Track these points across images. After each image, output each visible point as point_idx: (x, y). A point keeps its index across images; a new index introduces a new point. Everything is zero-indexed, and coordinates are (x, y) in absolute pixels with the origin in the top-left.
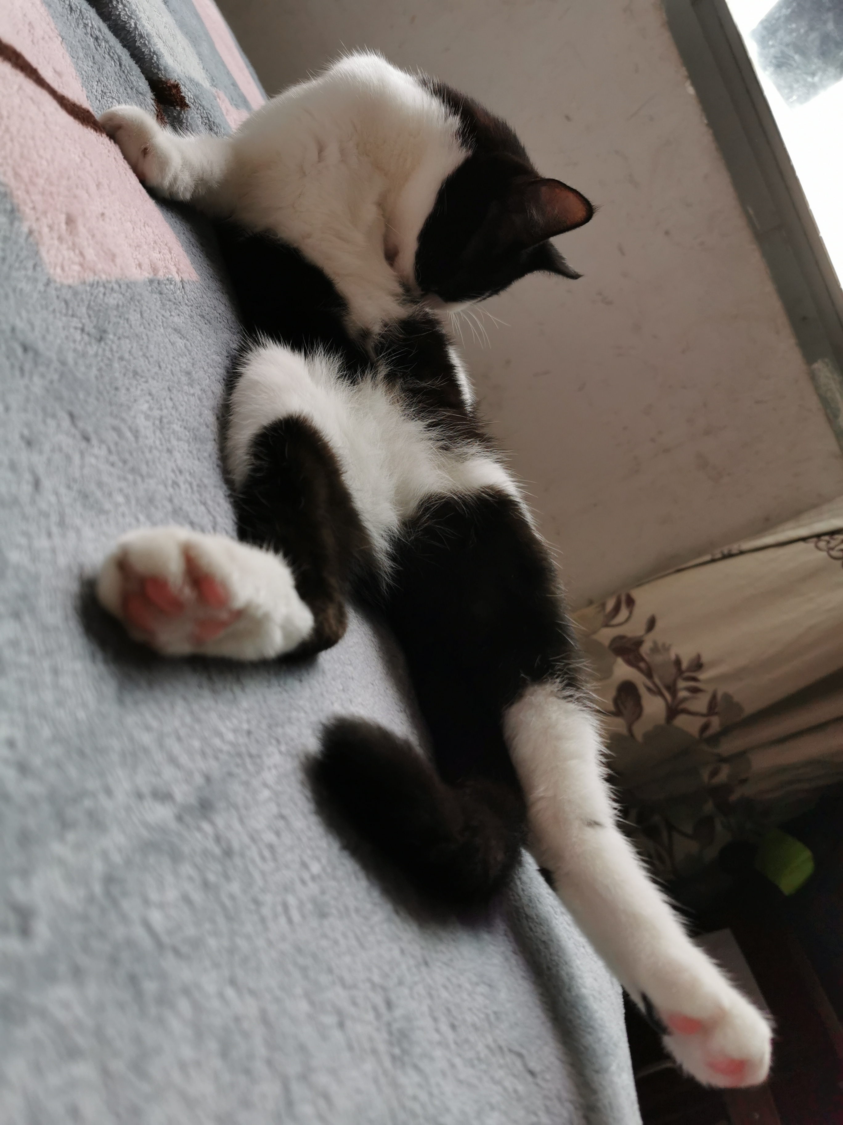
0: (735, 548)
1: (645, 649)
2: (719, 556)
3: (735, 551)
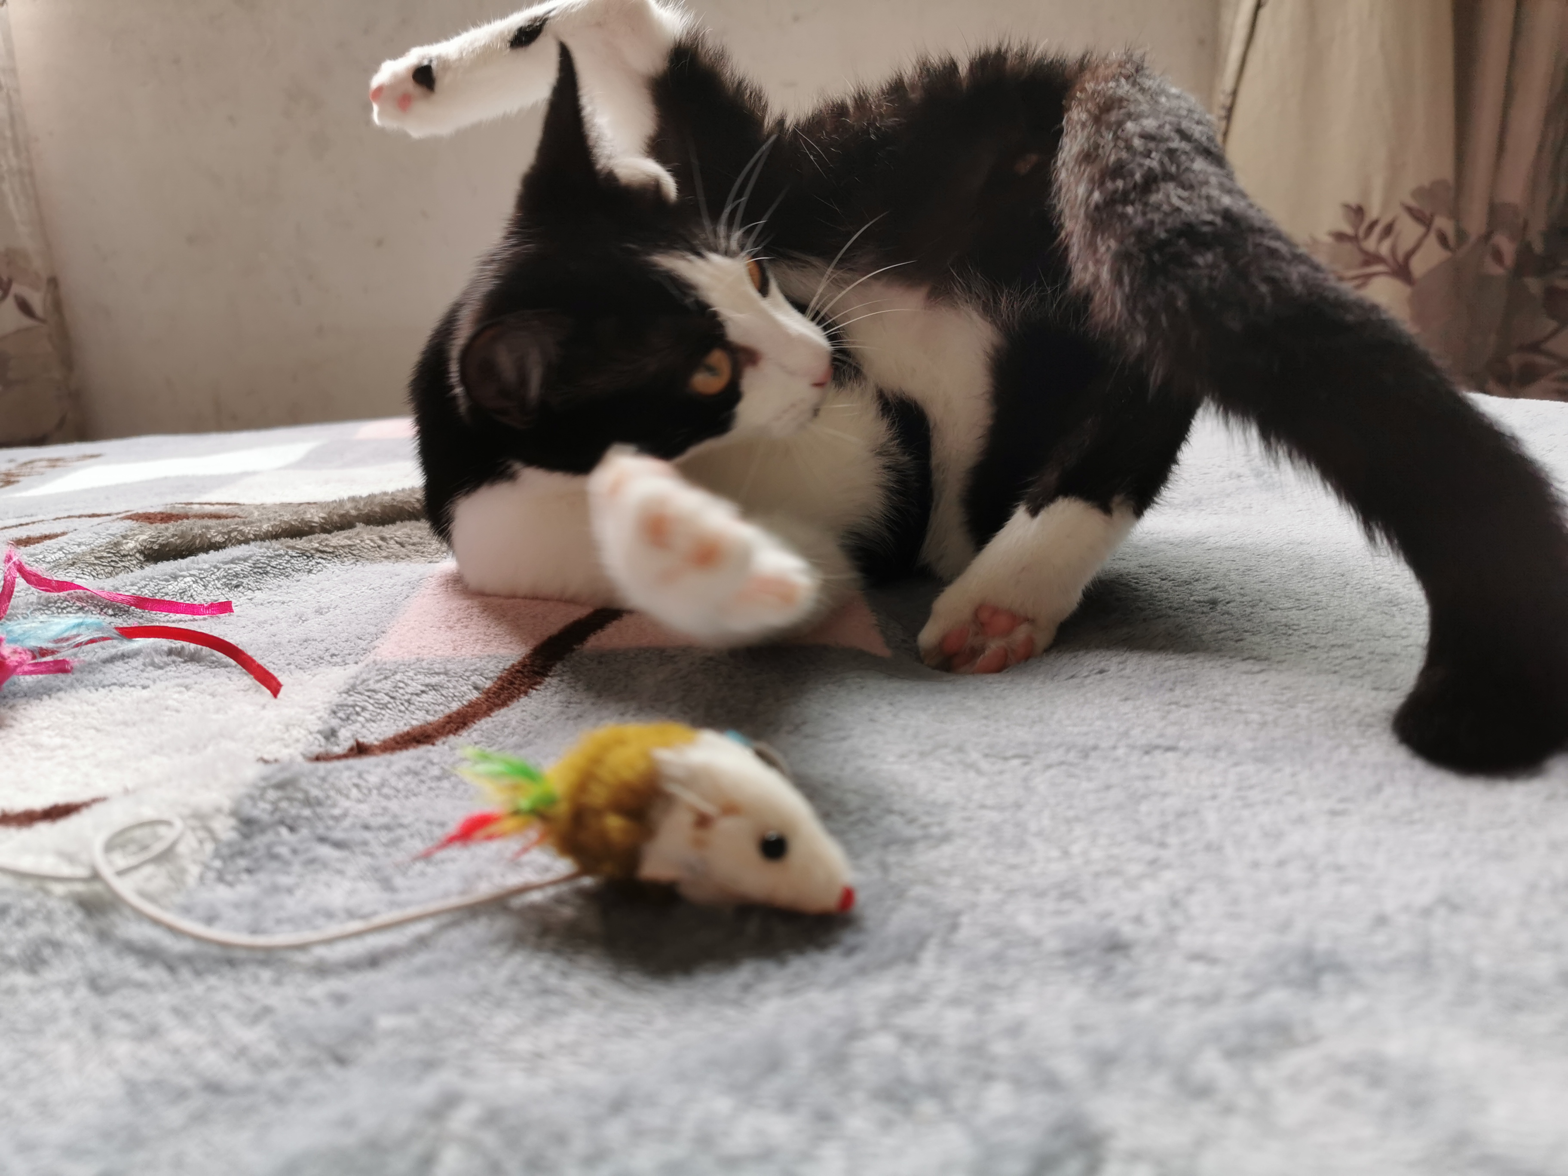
0: (1223, 98)
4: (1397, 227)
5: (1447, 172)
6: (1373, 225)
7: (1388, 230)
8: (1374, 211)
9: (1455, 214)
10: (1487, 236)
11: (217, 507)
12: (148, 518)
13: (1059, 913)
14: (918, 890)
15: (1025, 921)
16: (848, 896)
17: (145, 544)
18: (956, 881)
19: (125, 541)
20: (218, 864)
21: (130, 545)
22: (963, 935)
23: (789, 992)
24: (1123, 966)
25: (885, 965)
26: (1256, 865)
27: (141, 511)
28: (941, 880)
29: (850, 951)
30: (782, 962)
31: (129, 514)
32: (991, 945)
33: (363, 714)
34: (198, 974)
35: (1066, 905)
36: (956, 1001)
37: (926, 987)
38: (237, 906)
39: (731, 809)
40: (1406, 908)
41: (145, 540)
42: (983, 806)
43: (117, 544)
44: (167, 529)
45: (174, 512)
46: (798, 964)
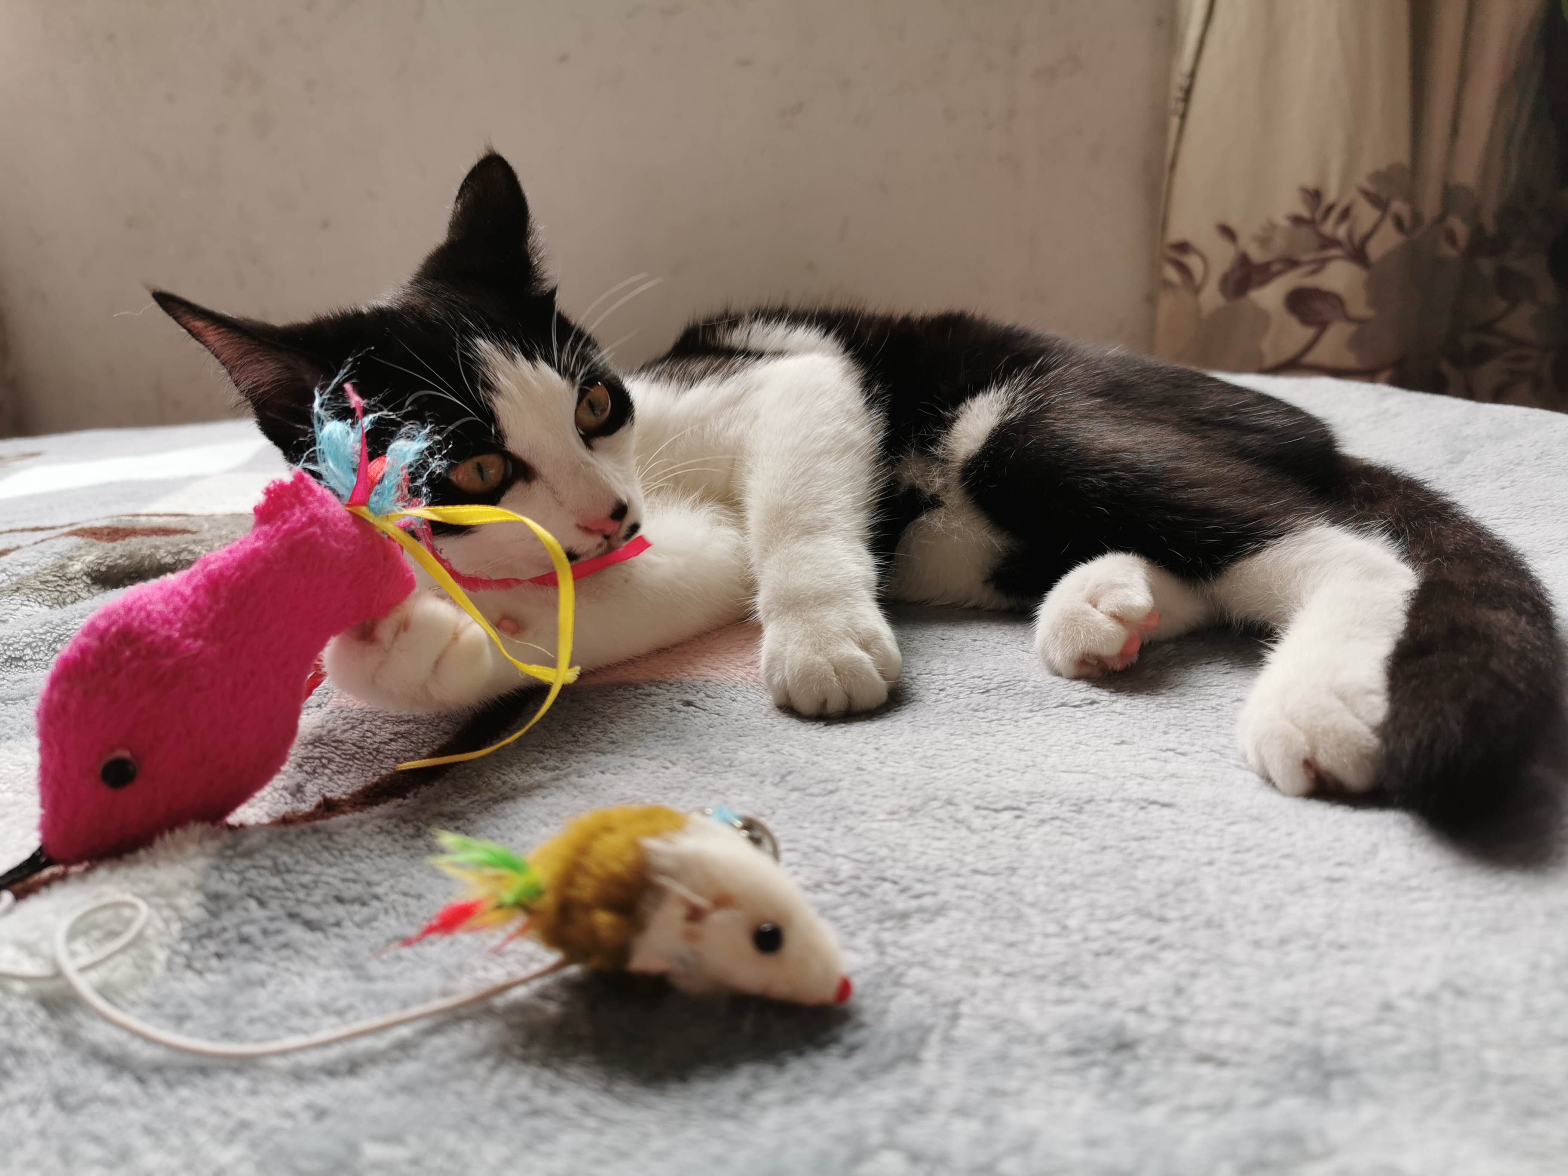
0: (1179, 80)
1: (1257, 254)
2: (1180, 106)
3: (1185, 83)
4: (1355, 211)
5: (1402, 154)
6: (1330, 208)
7: (1346, 214)
8: (1331, 195)
9: (1411, 198)
10: (1441, 219)
11: (165, 519)
12: (95, 533)
13: (1061, 1001)
14: (915, 974)
15: (1027, 1011)
16: (845, 988)
17: (92, 566)
18: (953, 963)
19: (71, 563)
20: (185, 947)
21: (77, 567)
22: (963, 1029)
23: (789, 1101)
24: (1132, 1069)
25: (888, 1067)
26: (1257, 944)
27: (86, 525)
28: (938, 961)
29: (851, 1051)
30: (780, 1065)
31: (74, 528)
32: (994, 1041)
33: (330, 766)
34: (170, 1085)
35: (1068, 992)
36: (962, 1111)
37: (931, 1092)
38: (207, 1001)
39: (723, 901)
40: (1410, 994)
41: (91, 562)
42: (976, 872)
43: (63, 567)
44: (114, 548)
45: (121, 526)
46: (797, 1067)
